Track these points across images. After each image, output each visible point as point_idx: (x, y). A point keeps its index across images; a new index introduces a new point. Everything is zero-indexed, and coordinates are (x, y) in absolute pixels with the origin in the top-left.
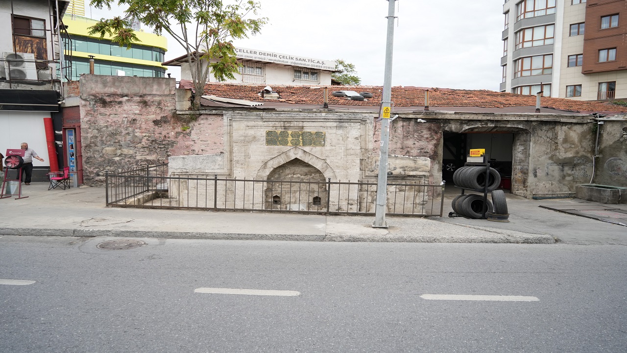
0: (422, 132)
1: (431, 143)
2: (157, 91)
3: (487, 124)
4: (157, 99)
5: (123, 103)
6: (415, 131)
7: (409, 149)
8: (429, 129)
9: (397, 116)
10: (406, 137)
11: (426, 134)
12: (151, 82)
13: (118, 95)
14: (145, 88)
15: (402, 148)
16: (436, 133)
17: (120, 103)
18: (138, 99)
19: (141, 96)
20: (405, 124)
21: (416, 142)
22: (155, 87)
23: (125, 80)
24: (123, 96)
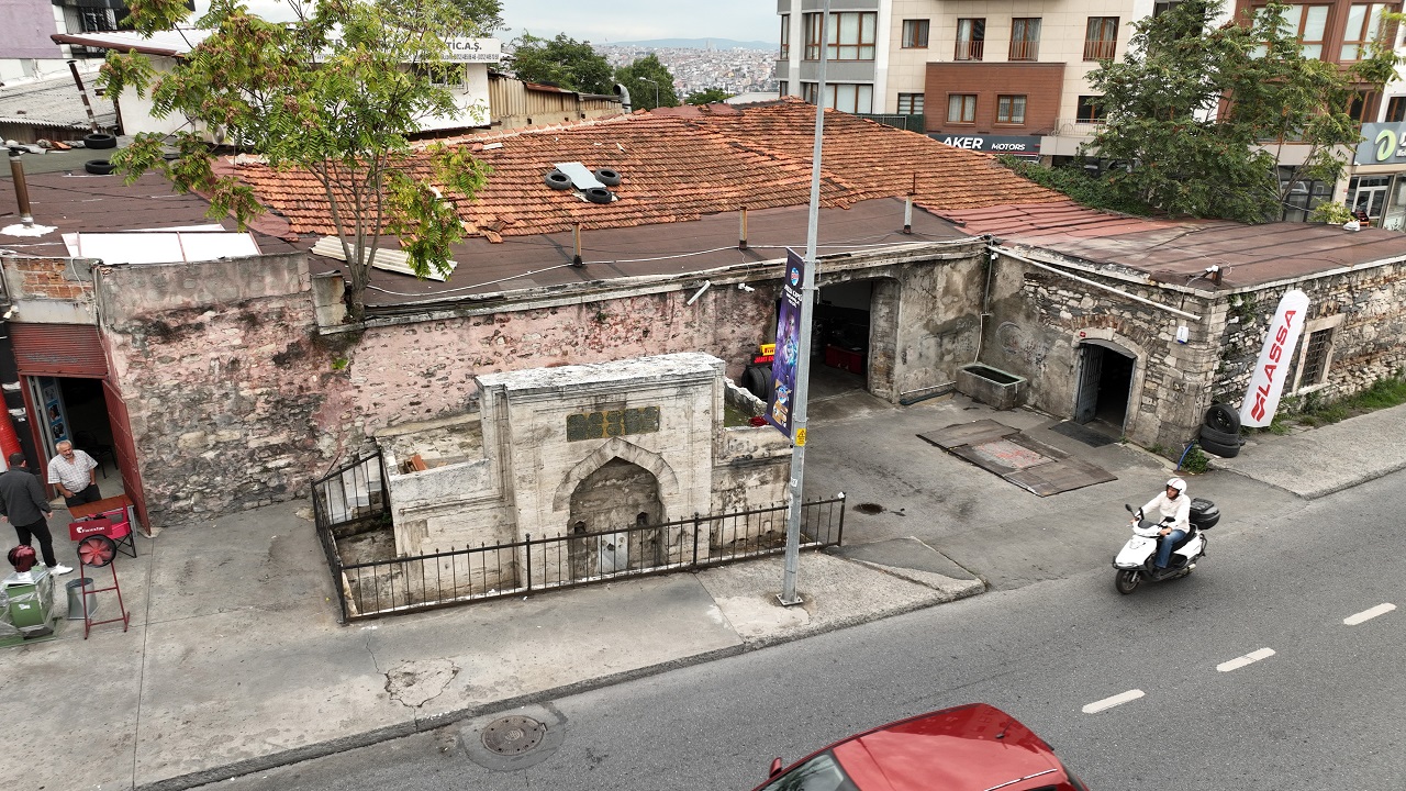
0: (745, 307)
1: (758, 326)
2: (272, 288)
3: (840, 278)
4: (275, 305)
5: (207, 327)
6: (735, 307)
7: (725, 343)
8: (756, 299)
9: (708, 283)
10: (720, 321)
11: (751, 309)
12: (258, 268)
13: (192, 310)
14: (248, 284)
15: (715, 344)
16: (766, 305)
17: (200, 327)
18: (234, 312)
19: (241, 305)
20: (719, 295)
21: (736, 329)
22: (269, 279)
23: (205, 271)
24: (202, 310)
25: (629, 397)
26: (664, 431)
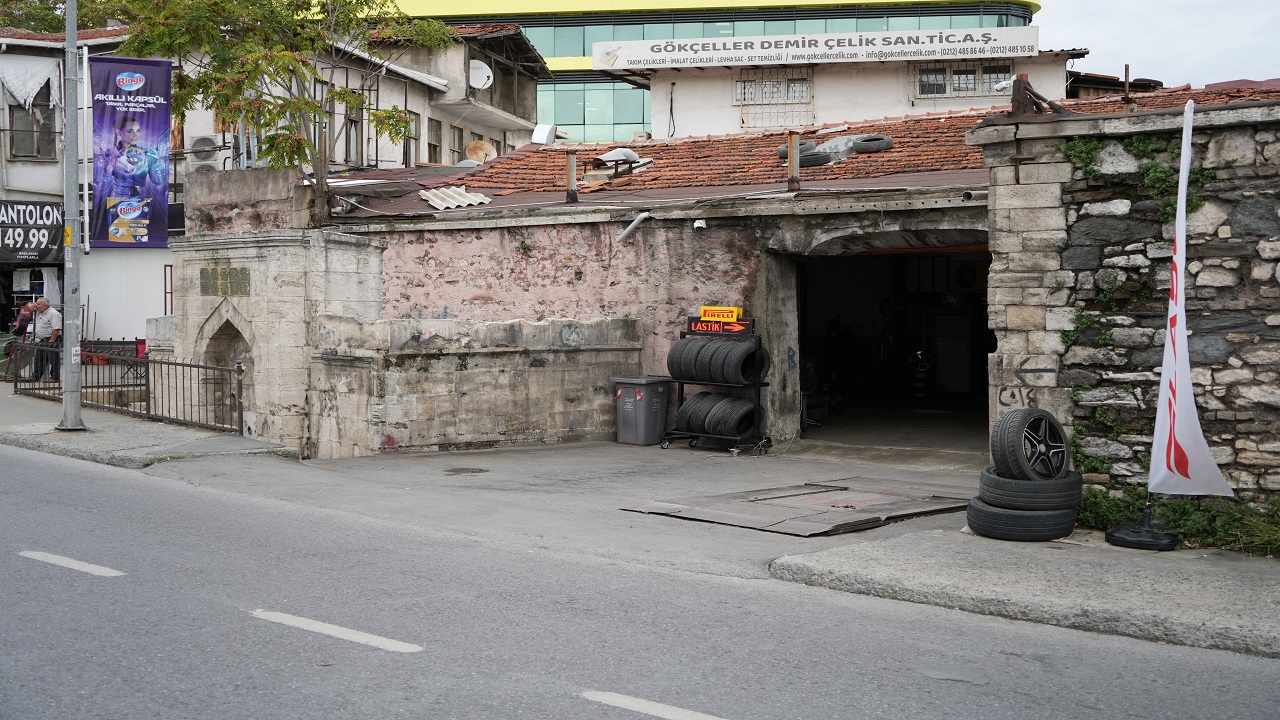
0: (713, 256)
1: (736, 286)
2: (271, 193)
3: (876, 225)
4: (273, 208)
5: (233, 221)
6: (697, 254)
7: (684, 304)
8: (730, 246)
9: (645, 215)
10: (676, 271)
11: (722, 260)
12: (265, 176)
13: (226, 206)
14: (258, 189)
15: (670, 302)
16: (747, 257)
17: (229, 220)
18: (249, 211)
19: (253, 206)
20: (671, 235)
21: (699, 285)
22: (270, 186)
23: (234, 176)
24: (233, 207)
25: (231, 254)
26: (253, 298)
